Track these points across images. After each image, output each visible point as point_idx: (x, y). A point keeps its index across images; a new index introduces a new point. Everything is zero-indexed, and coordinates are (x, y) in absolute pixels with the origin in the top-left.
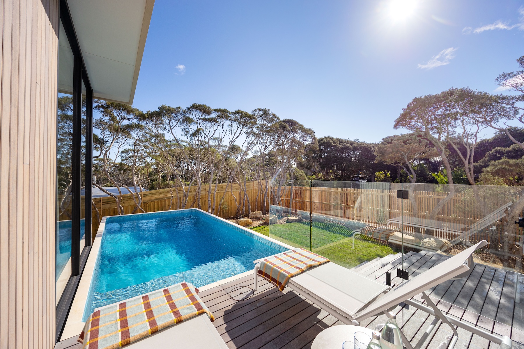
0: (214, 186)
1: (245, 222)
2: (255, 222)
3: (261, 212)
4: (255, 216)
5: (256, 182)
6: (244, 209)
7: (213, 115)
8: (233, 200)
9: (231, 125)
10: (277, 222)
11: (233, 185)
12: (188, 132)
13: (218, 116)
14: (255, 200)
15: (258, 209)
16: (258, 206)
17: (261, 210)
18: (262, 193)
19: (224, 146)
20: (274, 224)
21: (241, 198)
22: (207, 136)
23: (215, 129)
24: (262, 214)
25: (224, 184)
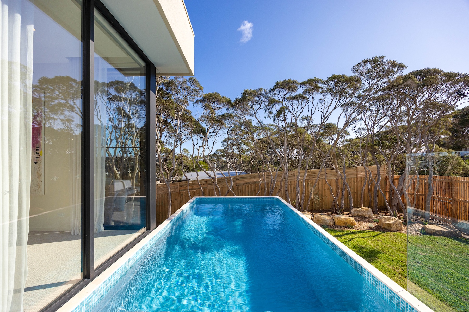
0: (303, 172)
1: (345, 221)
2: (361, 223)
3: (369, 209)
4: (360, 214)
5: (360, 168)
6: (343, 202)
7: (300, 90)
8: (328, 189)
9: (323, 98)
10: (401, 230)
11: (328, 171)
12: (271, 113)
13: (306, 90)
14: (359, 192)
15: (364, 203)
16: (364, 199)
17: (369, 206)
18: (371, 183)
19: (314, 126)
20: (396, 231)
21: (338, 188)
22: (294, 116)
23: (304, 105)
24: (372, 212)
25: (316, 170)
